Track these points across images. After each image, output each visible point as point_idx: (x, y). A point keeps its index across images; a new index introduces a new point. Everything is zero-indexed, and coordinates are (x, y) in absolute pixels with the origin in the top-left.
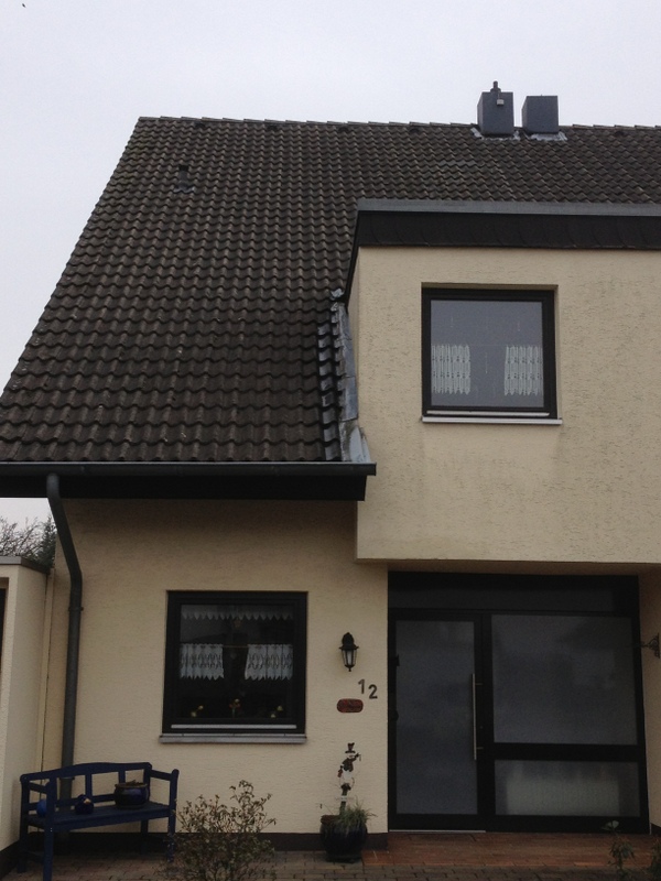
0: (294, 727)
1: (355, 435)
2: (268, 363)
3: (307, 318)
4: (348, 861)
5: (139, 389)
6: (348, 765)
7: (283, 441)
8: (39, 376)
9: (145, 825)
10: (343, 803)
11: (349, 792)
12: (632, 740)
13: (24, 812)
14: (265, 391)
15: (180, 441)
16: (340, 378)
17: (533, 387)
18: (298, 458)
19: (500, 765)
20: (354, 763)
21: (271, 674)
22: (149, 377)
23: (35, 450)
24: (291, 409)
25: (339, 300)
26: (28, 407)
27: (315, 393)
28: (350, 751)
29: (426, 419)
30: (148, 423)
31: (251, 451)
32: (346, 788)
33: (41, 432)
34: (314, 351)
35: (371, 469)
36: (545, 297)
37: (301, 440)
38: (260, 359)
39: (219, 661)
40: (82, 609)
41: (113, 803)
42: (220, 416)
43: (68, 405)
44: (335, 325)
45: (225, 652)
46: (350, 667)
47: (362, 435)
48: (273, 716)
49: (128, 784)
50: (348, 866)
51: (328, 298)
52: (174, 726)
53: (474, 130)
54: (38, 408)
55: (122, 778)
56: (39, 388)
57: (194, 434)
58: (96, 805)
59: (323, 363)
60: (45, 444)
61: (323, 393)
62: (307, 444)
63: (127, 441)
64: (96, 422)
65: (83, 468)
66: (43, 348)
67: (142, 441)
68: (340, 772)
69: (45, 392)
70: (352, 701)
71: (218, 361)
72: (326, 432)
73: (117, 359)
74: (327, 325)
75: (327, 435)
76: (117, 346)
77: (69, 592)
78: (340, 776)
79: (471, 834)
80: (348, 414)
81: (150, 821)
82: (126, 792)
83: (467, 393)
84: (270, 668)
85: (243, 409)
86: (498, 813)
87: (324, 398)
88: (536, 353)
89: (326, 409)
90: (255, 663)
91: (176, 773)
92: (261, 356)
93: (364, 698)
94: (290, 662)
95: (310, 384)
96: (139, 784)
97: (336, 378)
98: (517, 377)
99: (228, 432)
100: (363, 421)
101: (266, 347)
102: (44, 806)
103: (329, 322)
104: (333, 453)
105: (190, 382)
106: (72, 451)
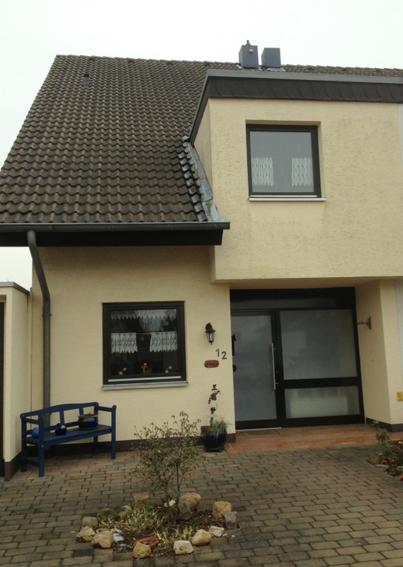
0: (180, 377)
1: (213, 208)
2: (154, 172)
3: (171, 150)
4: (218, 451)
5: (79, 185)
6: (213, 397)
7: (171, 211)
8: (15, 178)
9: (96, 439)
10: (212, 419)
11: (215, 412)
12: (354, 374)
13: (24, 436)
14: (155, 186)
15: (110, 212)
16: (196, 179)
17: (308, 181)
18: (182, 220)
19: (287, 392)
20: (217, 396)
21: (165, 349)
22: (83, 179)
23: (18, 217)
24: (173, 195)
25: (186, 141)
26: (11, 194)
27: (184, 187)
28: (214, 389)
29: (251, 199)
30: (87, 202)
31: (154, 217)
32: (213, 410)
33: (21, 207)
34: (179, 166)
35: (227, 226)
36: (312, 129)
37: (182, 211)
38: (149, 170)
39: (134, 342)
40: (51, 315)
41: (77, 427)
42: (131, 199)
43: (35, 193)
44: (187, 153)
45: (138, 337)
46: (211, 342)
47: (216, 208)
48: (167, 372)
49: (86, 415)
50: (219, 454)
51: (180, 140)
52: (109, 381)
53: (238, 66)
54: (17, 194)
55: (81, 412)
56: (16, 184)
57: (117, 209)
58: (68, 428)
59: (185, 172)
60: (24, 214)
61: (188, 187)
62: (186, 213)
63: (76, 212)
64: (55, 202)
65: (50, 227)
66: (16, 163)
67: (86, 212)
68: (210, 401)
69: (20, 186)
70: (213, 361)
71: (124, 171)
72: (196, 207)
73: (62, 169)
74: (183, 153)
75: (197, 208)
76: (61, 162)
77: (42, 305)
78: (209, 403)
79: (275, 430)
80: (205, 197)
81: (99, 437)
82: (85, 420)
83: (272, 185)
84: (164, 345)
85: (144, 195)
86: (287, 417)
87: (190, 190)
88: (308, 162)
89: (193, 195)
90: (155, 342)
91: (115, 407)
92: (149, 168)
93: (219, 359)
94: (175, 341)
95: (180, 182)
96: (92, 415)
97: (195, 180)
98: (298, 176)
99: (138, 207)
100: (215, 201)
101: (151, 164)
102: (37, 432)
103: (183, 151)
104: (203, 218)
105: (109, 181)
106: (41, 217)
